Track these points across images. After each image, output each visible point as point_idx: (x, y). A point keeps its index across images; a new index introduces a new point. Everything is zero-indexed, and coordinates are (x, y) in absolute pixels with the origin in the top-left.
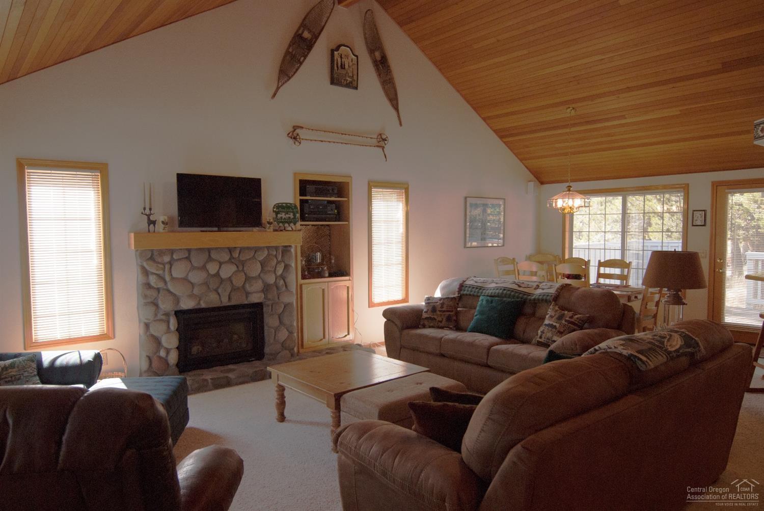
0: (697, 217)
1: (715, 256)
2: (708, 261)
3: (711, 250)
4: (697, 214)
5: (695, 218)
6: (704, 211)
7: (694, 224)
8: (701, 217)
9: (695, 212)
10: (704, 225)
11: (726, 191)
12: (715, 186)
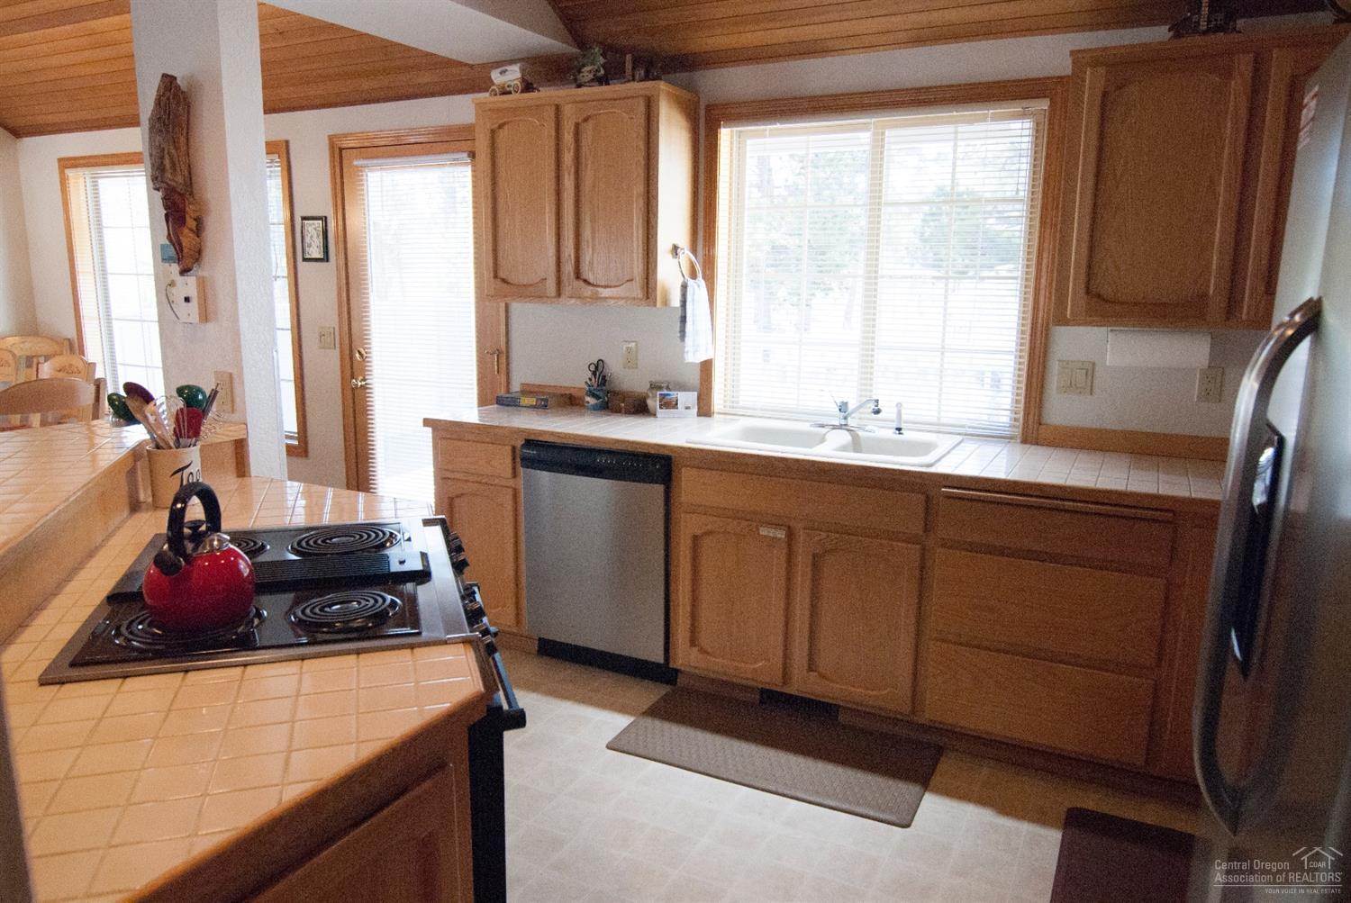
0: (311, 238)
1: (350, 340)
2: (339, 357)
3: (341, 324)
4: (311, 229)
5: (307, 240)
6: (322, 218)
7: (307, 256)
8: (318, 236)
9: (306, 222)
10: (326, 258)
11: (356, 163)
12: (337, 151)
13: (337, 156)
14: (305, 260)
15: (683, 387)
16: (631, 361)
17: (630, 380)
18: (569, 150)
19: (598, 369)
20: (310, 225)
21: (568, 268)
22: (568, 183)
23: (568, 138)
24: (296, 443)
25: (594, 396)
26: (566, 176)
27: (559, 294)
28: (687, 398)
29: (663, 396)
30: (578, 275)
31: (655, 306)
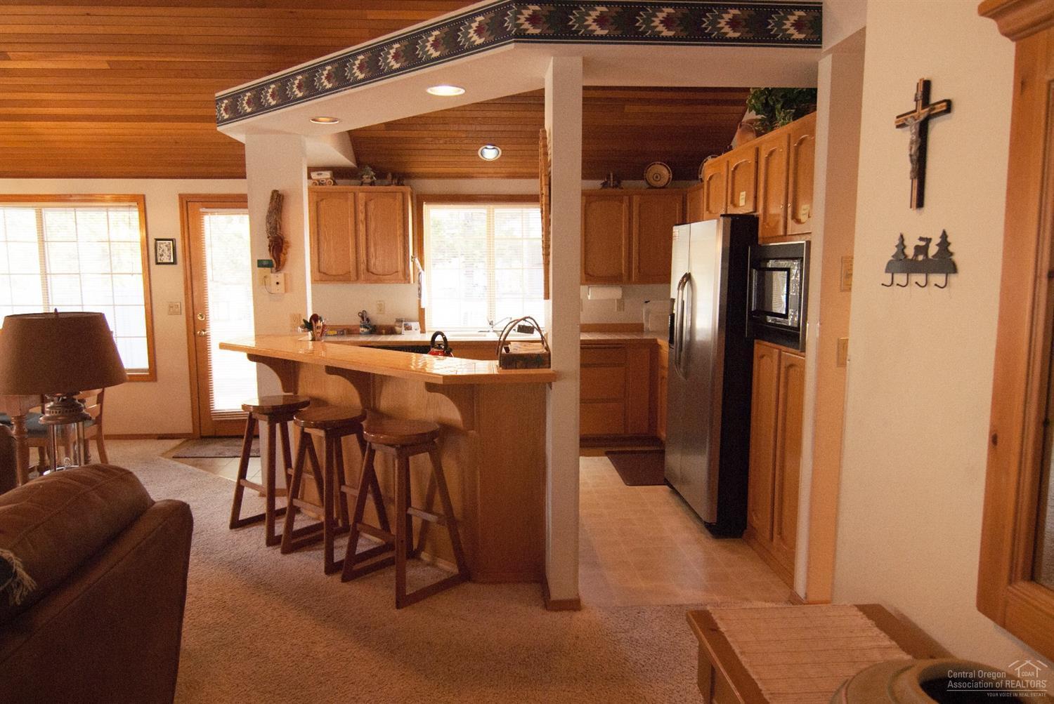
0: (163, 251)
1: (193, 309)
2: (185, 319)
3: (187, 302)
4: (163, 246)
5: (159, 252)
6: (172, 240)
7: (159, 261)
8: (169, 250)
9: (159, 242)
10: (175, 263)
11: (201, 210)
12: (185, 202)
13: (185, 205)
14: (158, 263)
15: (411, 321)
16: (381, 309)
17: (380, 319)
18: (362, 213)
19: (363, 315)
20: (162, 243)
21: (363, 267)
22: (362, 228)
23: (361, 208)
24: (148, 374)
25: (365, 327)
26: (361, 225)
27: (358, 279)
28: (415, 325)
29: (405, 325)
30: (368, 270)
31: (409, 282)
